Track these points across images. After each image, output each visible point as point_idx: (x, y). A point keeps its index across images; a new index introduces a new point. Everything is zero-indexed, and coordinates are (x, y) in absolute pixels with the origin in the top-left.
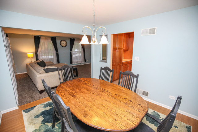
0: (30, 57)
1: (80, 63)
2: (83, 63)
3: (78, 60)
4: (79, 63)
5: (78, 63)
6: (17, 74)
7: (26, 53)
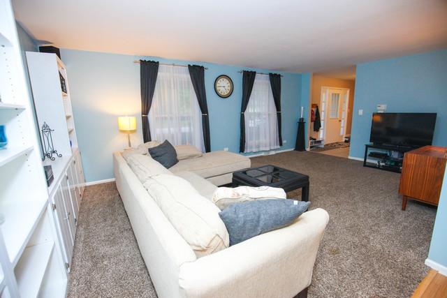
0: (127, 129)
1: (268, 149)
2: (274, 150)
3: (262, 140)
4: (264, 149)
5: (261, 149)
6: (88, 184)
7: (116, 117)
